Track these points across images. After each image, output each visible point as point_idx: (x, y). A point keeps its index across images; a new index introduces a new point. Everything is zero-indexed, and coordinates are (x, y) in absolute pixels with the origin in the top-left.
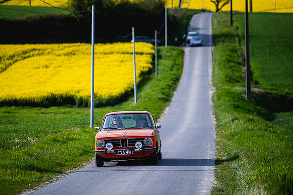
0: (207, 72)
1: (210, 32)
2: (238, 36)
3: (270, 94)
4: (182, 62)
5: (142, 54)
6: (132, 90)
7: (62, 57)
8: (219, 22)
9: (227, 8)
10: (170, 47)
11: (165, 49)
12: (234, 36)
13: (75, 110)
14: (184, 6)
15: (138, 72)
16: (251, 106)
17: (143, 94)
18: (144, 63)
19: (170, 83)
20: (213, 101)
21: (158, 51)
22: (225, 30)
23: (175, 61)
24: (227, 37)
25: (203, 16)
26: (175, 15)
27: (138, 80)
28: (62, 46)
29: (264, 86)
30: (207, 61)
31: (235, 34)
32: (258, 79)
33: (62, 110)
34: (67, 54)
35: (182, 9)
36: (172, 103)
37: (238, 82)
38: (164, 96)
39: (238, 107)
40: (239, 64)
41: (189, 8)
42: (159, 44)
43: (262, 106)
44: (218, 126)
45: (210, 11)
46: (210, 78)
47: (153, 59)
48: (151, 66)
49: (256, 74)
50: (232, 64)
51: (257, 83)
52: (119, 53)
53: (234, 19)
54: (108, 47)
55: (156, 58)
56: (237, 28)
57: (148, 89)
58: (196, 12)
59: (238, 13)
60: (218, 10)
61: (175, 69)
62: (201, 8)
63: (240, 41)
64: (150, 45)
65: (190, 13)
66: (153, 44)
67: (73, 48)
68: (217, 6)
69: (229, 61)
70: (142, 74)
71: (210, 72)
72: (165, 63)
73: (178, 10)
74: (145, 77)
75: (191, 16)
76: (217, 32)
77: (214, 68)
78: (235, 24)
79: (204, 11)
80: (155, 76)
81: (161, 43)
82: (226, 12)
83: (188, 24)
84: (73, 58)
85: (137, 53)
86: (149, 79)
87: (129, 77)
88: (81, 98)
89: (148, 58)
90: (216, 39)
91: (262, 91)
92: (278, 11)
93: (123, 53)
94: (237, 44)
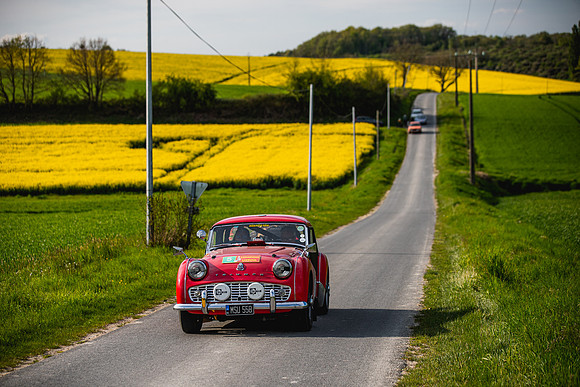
0: (431, 154)
1: (435, 113)
2: (463, 117)
3: (495, 177)
4: (405, 144)
5: (363, 135)
6: (353, 172)
7: (281, 138)
8: (444, 103)
9: (452, 88)
10: (392, 128)
11: (387, 130)
12: (459, 117)
13: (293, 192)
14: (407, 86)
15: (359, 154)
16: (475, 190)
17: (363, 176)
18: (365, 144)
19: (392, 165)
20: (436, 184)
21: (380, 132)
22: (450, 111)
23: (397, 142)
24: (452, 118)
25: (428, 96)
26: (399, 95)
27: (358, 162)
28: (281, 126)
29: (489, 170)
30: (431, 143)
31: (460, 115)
32: (483, 163)
33: (280, 192)
34: (286, 135)
35: (405, 89)
36: (393, 187)
37: (463, 165)
38: (385, 179)
39: (461, 191)
40: (464, 146)
41: (414, 88)
42: (381, 125)
43: (486, 191)
44: (439, 211)
45: (434, 92)
46: (433, 161)
47: (375, 141)
48: (372, 148)
49: (482, 157)
50: (457, 146)
51: (482, 166)
52: (339, 134)
53: (459, 99)
54: (328, 128)
55: (378, 139)
56: (463, 109)
57: (368, 172)
58: (420, 92)
59: (463, 93)
60: (443, 90)
61: (397, 151)
62: (425, 88)
63: (465, 123)
64: (372, 126)
65: (414, 93)
66: (375, 124)
67: (292, 129)
68: (442, 86)
69: (454, 143)
70: (363, 156)
71: (434, 154)
72: (387, 145)
73: (402, 89)
74: (366, 159)
75: (415, 96)
76: (442, 113)
77: (437, 150)
78: (461, 105)
79: (428, 91)
80: (376, 157)
81: (383, 124)
82: (451, 93)
83: (411, 105)
84: (292, 139)
85: (359, 134)
86: (370, 161)
87: (349, 158)
88: (299, 180)
89: (370, 140)
90: (440, 120)
91: (486, 174)
92: (505, 93)
93: (344, 134)
94: (462, 126)
